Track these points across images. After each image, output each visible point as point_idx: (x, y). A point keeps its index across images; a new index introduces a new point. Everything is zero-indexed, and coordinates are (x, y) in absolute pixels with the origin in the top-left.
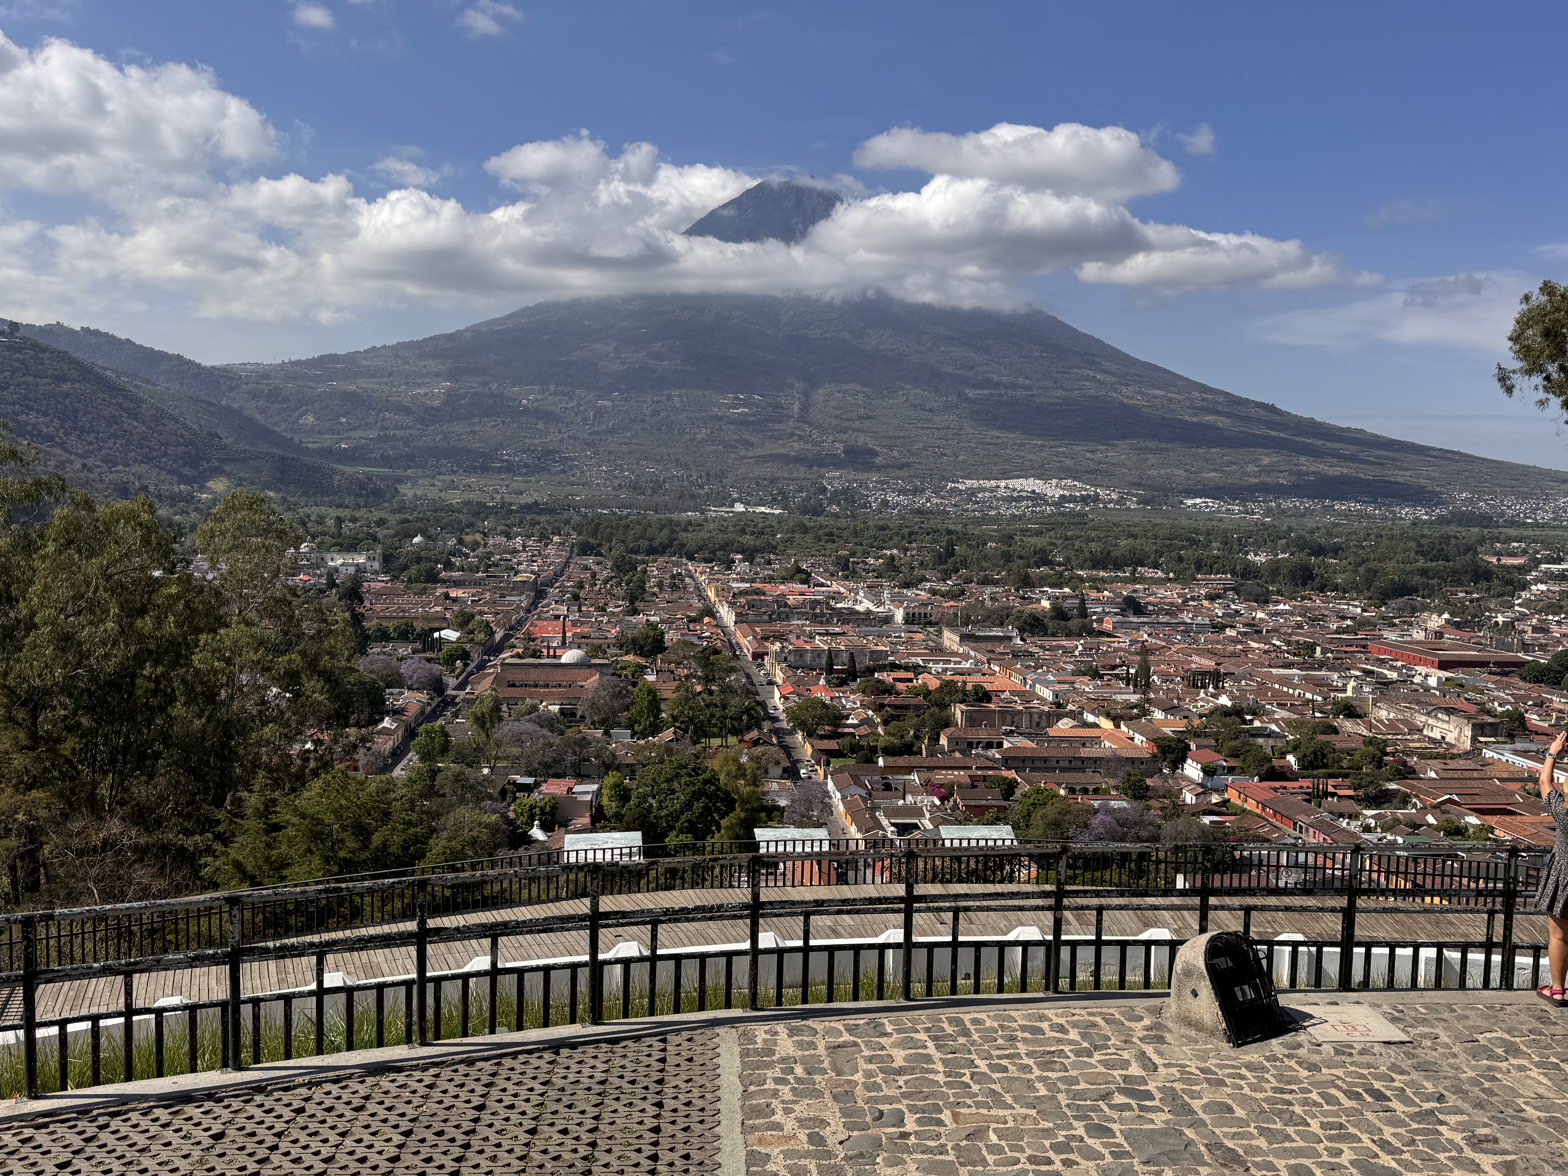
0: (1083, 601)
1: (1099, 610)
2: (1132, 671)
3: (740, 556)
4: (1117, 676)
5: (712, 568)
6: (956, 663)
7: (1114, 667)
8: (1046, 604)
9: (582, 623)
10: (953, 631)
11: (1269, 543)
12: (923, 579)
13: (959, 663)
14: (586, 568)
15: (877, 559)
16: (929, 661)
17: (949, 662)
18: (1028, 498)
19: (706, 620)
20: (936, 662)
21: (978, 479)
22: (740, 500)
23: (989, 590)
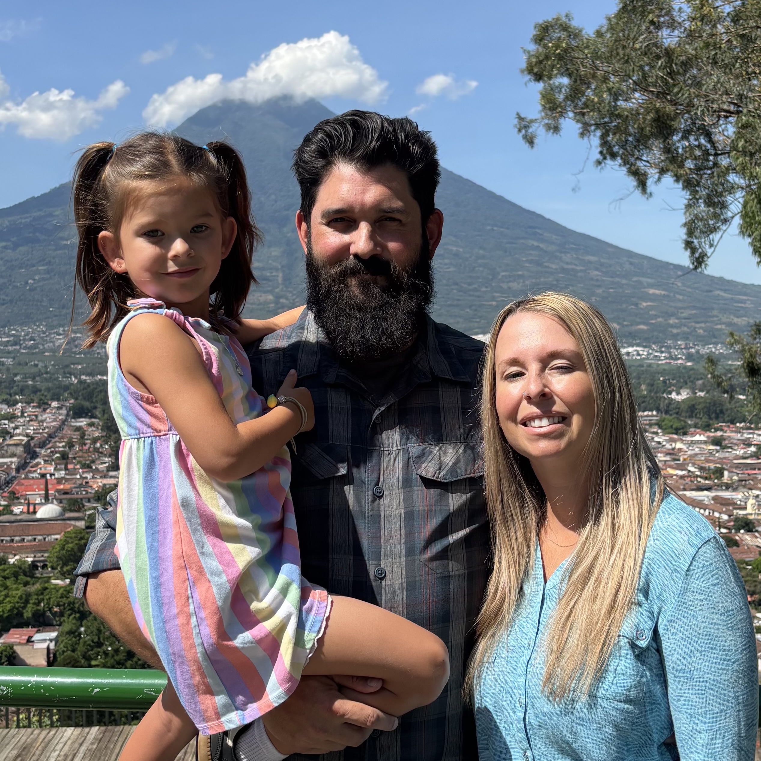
11: (689, 384)
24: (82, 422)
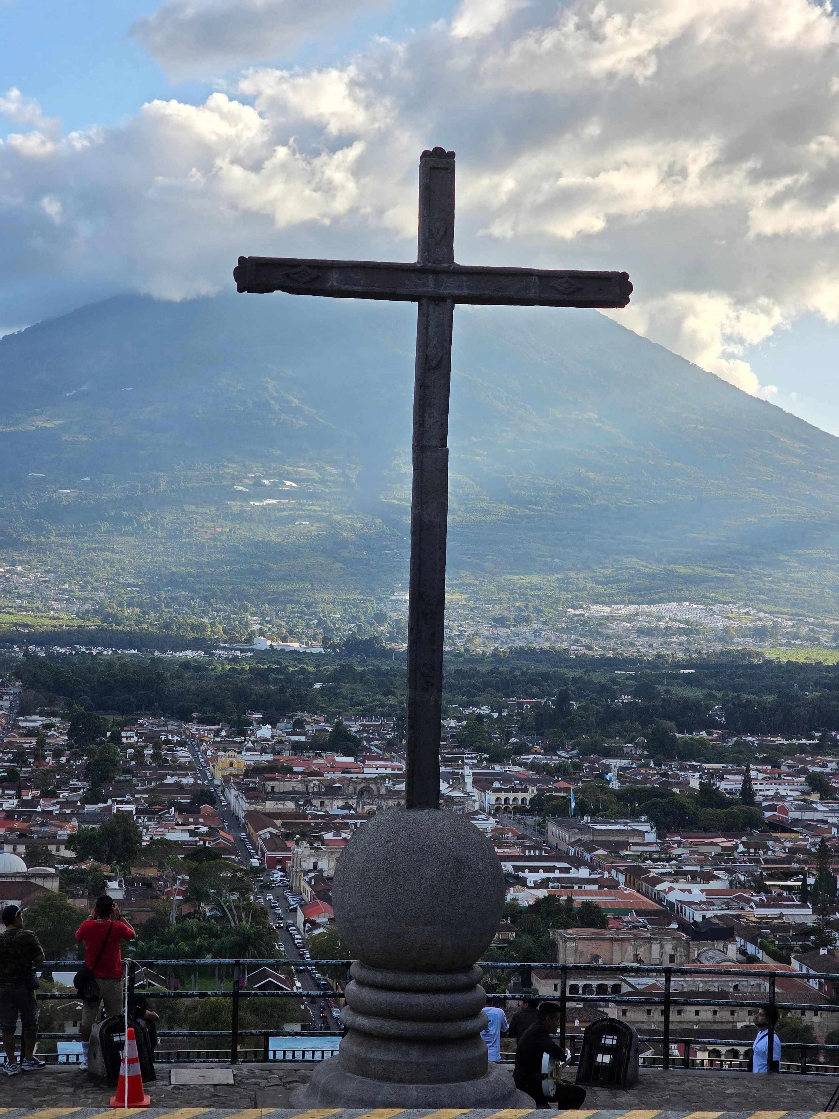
0: (747, 782)
1: (771, 793)
2: (811, 881)
3: (258, 716)
4: (790, 888)
5: (217, 733)
6: (562, 870)
7: (787, 875)
8: (695, 784)
9: (21, 814)
10: (559, 824)
12: (521, 749)
13: (567, 870)
14: (31, 733)
15: (459, 719)
16: (522, 869)
17: (552, 869)
18: (680, 632)
19: (206, 808)
20: (534, 870)
21: (609, 604)
22: (262, 634)
23: (616, 763)
24: (35, 721)
